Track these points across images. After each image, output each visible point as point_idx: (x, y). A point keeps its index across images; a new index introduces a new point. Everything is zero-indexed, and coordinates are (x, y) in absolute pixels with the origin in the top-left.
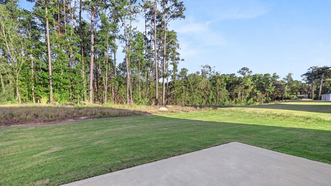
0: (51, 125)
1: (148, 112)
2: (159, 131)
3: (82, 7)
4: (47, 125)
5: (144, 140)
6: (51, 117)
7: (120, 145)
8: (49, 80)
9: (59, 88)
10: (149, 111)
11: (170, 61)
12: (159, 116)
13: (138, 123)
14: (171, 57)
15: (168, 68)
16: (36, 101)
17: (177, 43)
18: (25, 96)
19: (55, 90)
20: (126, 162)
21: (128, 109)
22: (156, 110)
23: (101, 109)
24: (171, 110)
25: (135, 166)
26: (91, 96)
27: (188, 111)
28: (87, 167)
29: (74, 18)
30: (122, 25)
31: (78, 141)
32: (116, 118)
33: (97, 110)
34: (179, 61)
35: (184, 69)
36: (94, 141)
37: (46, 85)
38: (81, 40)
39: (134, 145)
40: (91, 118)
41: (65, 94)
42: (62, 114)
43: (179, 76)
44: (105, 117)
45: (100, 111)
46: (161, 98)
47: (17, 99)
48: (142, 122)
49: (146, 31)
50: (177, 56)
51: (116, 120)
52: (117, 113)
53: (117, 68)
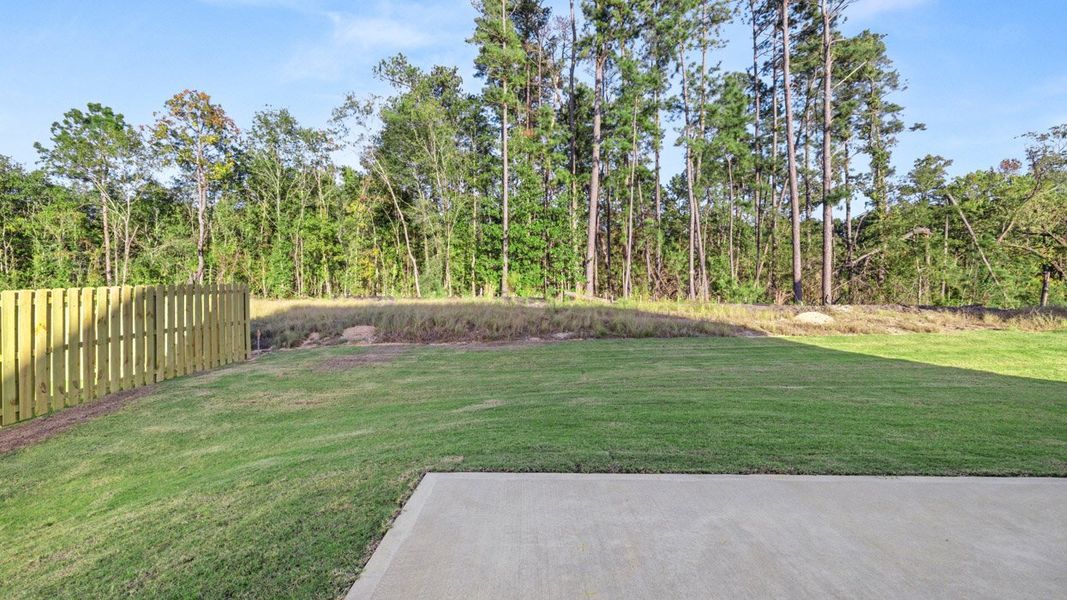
0: (495, 349)
1: (750, 325)
2: (768, 392)
3: (577, 55)
4: (488, 348)
5: (702, 412)
6: (497, 330)
7: (628, 415)
8: (502, 241)
9: (522, 260)
10: (755, 325)
11: (856, 141)
12: (790, 342)
13: (707, 359)
14: (858, 127)
15: (850, 166)
16: (477, 294)
17: (886, 70)
18: (459, 279)
19: (513, 264)
20: (621, 458)
21: (685, 314)
22: (782, 319)
23: (607, 314)
24: (846, 323)
25: (639, 472)
26: (590, 277)
27: (928, 331)
28: (534, 450)
29: (560, 85)
30: (674, 70)
31: (538, 391)
32: (643, 340)
33: (596, 316)
34: (898, 136)
35: (928, 159)
36: (572, 395)
37: (496, 254)
38: (570, 135)
39: (667, 421)
40: (579, 337)
41: (531, 272)
42: (518, 322)
43: (904, 190)
44: (615, 337)
45: (605, 317)
46: (818, 276)
47: (446, 286)
48: (723, 357)
49: (755, 64)
50: (888, 118)
51: (643, 345)
52: (648, 325)
53: (667, 190)
